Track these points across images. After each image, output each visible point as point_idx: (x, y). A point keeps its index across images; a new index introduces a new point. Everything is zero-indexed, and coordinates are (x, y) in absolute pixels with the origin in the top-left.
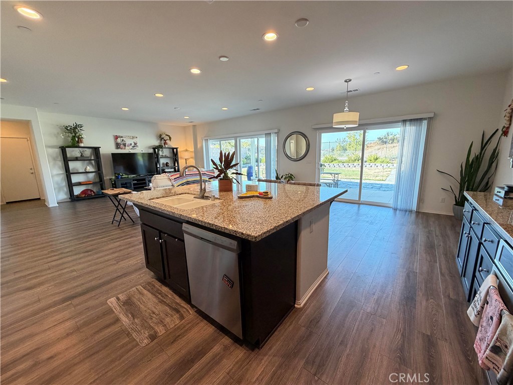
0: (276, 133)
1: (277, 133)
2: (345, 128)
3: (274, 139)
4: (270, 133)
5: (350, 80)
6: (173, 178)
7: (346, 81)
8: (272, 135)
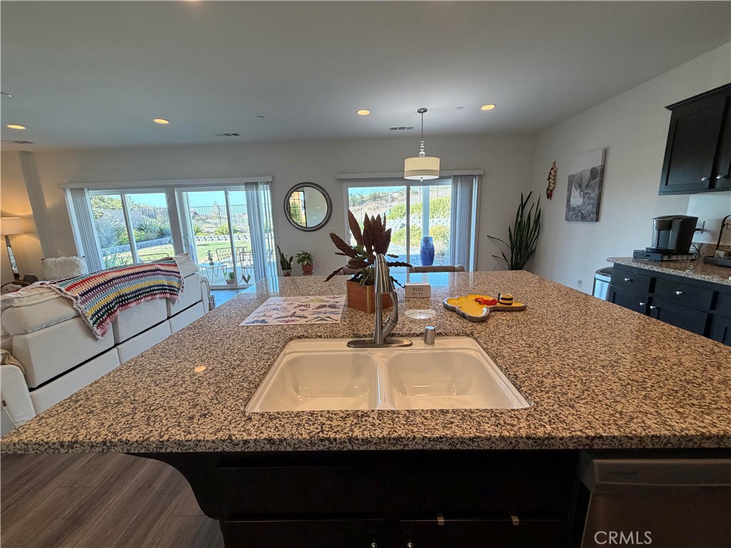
0: (267, 183)
1: (271, 184)
2: (421, 180)
3: (265, 195)
4: (257, 183)
5: (425, 111)
6: (76, 292)
7: (419, 112)
8: (261, 186)
